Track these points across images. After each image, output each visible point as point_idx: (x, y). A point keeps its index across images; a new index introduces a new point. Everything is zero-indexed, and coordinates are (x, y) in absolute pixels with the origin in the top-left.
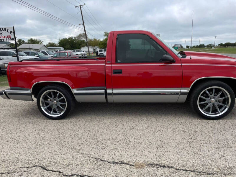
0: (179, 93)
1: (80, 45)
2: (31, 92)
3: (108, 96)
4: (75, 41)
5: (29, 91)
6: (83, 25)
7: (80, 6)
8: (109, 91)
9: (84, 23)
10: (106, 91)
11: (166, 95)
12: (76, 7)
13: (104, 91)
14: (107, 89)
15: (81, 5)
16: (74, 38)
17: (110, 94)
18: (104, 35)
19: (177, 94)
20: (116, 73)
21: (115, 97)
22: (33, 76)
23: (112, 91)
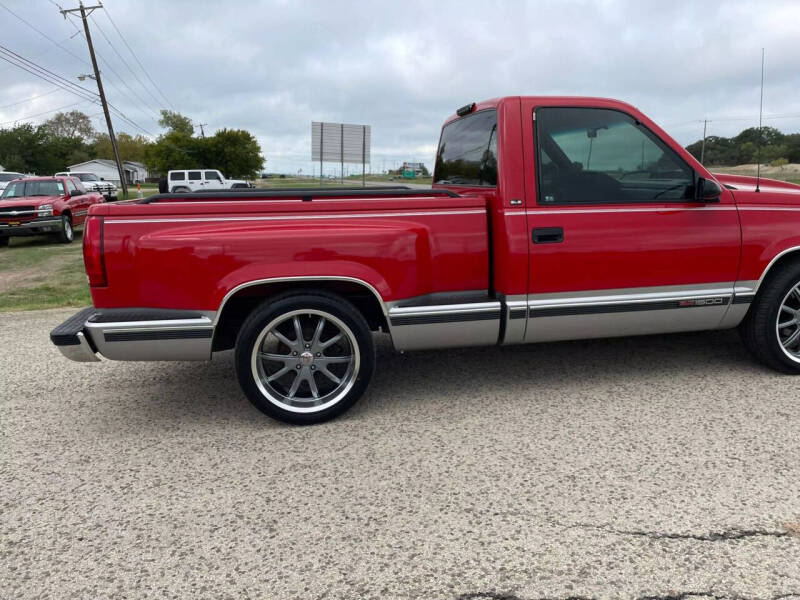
0: (729, 298)
1: (63, 155)
2: (216, 323)
3: (511, 323)
4: (41, 138)
5: (208, 320)
6: (95, 82)
7: (82, 9)
8: (513, 304)
9: (97, 73)
10: (504, 306)
11: (695, 306)
12: (64, 12)
13: (499, 304)
14: (508, 297)
15: (85, 6)
16: (40, 128)
17: (519, 314)
18: (161, 123)
19: (725, 300)
20: (542, 239)
21: (534, 322)
22: (195, 257)
23: (524, 303)
